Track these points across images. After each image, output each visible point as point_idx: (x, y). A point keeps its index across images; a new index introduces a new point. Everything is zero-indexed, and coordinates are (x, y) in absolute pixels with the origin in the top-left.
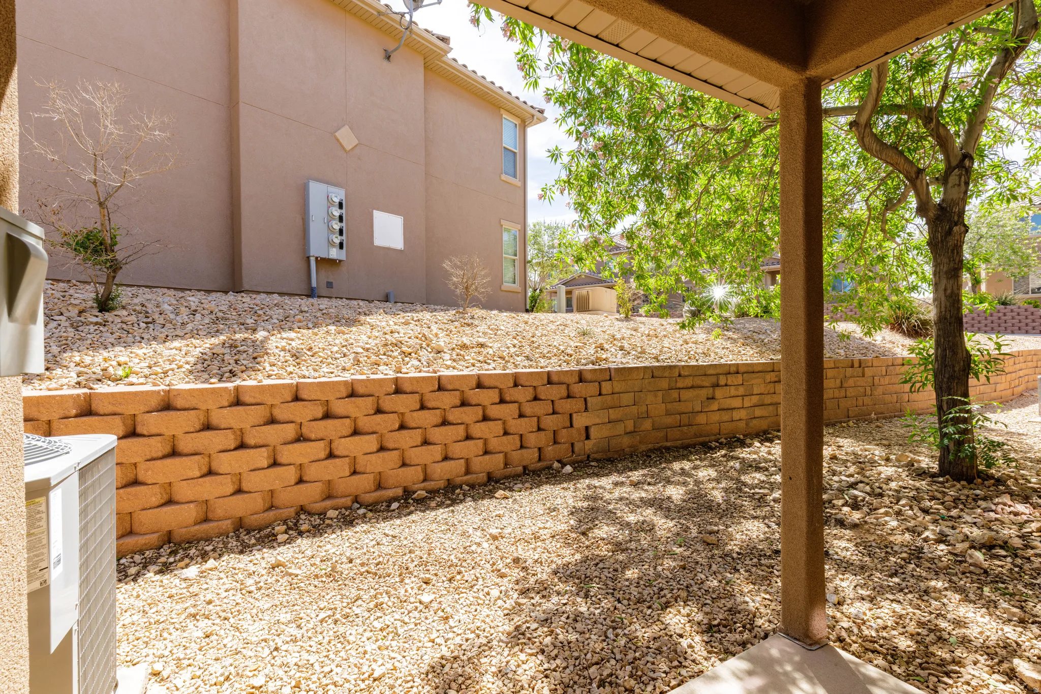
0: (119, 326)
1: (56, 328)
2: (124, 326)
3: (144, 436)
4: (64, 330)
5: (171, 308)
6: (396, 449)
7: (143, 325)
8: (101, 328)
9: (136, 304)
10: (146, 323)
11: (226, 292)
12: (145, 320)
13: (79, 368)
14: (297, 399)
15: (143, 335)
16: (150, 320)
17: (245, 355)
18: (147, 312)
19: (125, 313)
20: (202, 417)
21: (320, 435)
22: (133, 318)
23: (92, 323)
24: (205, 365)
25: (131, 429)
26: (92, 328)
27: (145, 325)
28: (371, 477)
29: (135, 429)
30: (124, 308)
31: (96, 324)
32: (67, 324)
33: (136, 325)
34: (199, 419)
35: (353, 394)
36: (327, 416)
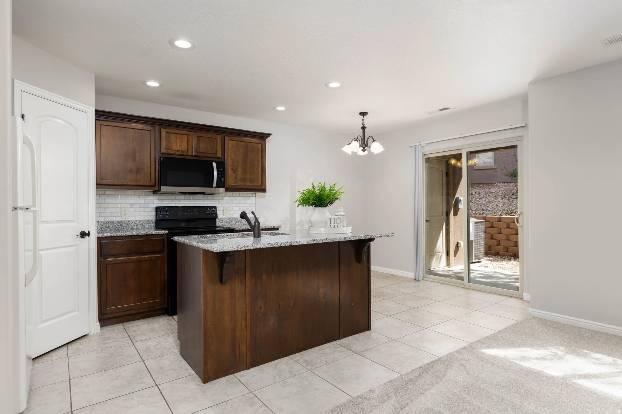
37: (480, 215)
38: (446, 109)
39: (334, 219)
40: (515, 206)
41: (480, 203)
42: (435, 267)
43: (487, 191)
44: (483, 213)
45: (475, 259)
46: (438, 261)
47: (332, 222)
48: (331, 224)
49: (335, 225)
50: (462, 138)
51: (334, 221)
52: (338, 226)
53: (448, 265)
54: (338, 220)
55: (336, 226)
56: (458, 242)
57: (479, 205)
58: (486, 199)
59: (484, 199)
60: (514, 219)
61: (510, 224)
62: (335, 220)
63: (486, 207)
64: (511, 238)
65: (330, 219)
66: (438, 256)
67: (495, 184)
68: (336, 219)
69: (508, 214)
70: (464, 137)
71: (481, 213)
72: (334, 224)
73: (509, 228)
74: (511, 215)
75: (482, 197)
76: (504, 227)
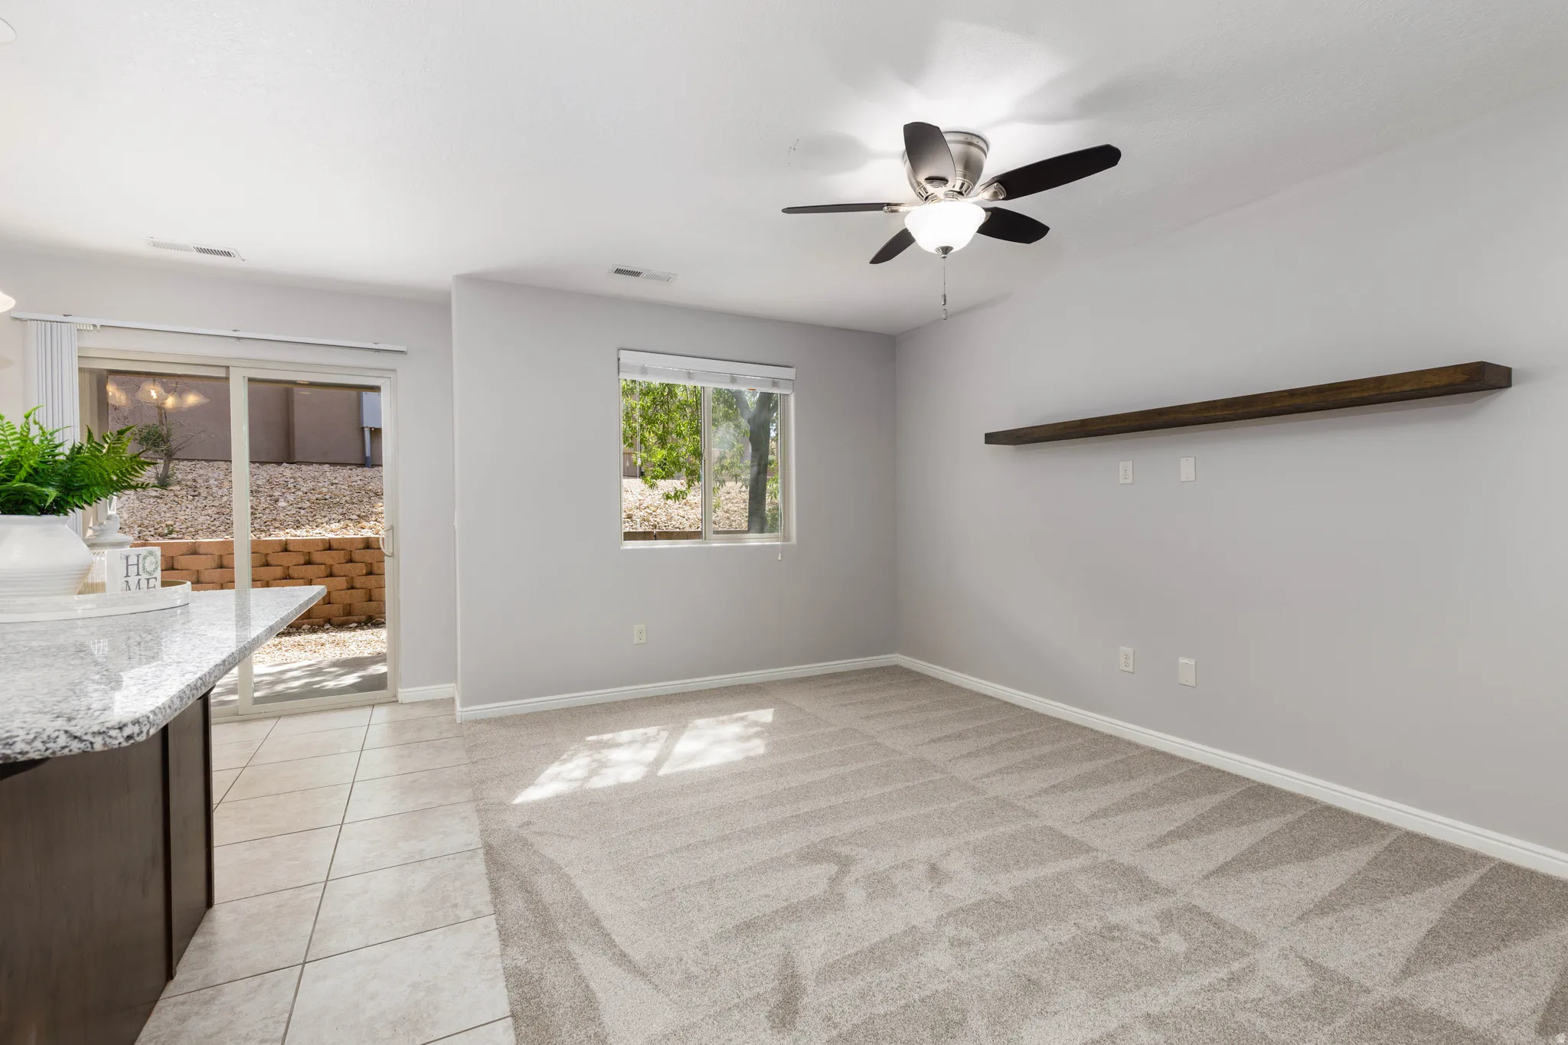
0: (172, 498)
1: (127, 501)
2: (176, 499)
3: (178, 570)
4: (132, 501)
5: (216, 483)
6: (363, 588)
7: (190, 498)
8: (159, 501)
9: (189, 480)
10: (193, 496)
11: (279, 463)
12: (193, 493)
13: (140, 528)
14: (286, 550)
15: (188, 506)
16: (196, 493)
17: (259, 520)
18: (196, 487)
19: (178, 488)
20: (216, 559)
21: (301, 576)
22: (184, 492)
23: (152, 496)
24: (227, 527)
25: (170, 565)
26: (152, 500)
27: (192, 497)
28: (341, 606)
29: (173, 565)
30: (179, 483)
31: (156, 497)
32: (135, 497)
33: (185, 498)
34: (214, 561)
35: (330, 548)
36: (309, 562)
38: (228, 254)
39: (138, 556)
40: (168, 515)
47: (133, 570)
48: (127, 576)
49: (139, 577)
50: (233, 340)
51: (138, 565)
52: (148, 580)
54: (148, 560)
55: (143, 583)
60: (378, 541)
61: (175, 559)
62: (140, 561)
65: (127, 558)
68: (144, 558)
69: (162, 536)
70: (238, 338)
72: (138, 574)
73: (173, 569)
74: (174, 539)
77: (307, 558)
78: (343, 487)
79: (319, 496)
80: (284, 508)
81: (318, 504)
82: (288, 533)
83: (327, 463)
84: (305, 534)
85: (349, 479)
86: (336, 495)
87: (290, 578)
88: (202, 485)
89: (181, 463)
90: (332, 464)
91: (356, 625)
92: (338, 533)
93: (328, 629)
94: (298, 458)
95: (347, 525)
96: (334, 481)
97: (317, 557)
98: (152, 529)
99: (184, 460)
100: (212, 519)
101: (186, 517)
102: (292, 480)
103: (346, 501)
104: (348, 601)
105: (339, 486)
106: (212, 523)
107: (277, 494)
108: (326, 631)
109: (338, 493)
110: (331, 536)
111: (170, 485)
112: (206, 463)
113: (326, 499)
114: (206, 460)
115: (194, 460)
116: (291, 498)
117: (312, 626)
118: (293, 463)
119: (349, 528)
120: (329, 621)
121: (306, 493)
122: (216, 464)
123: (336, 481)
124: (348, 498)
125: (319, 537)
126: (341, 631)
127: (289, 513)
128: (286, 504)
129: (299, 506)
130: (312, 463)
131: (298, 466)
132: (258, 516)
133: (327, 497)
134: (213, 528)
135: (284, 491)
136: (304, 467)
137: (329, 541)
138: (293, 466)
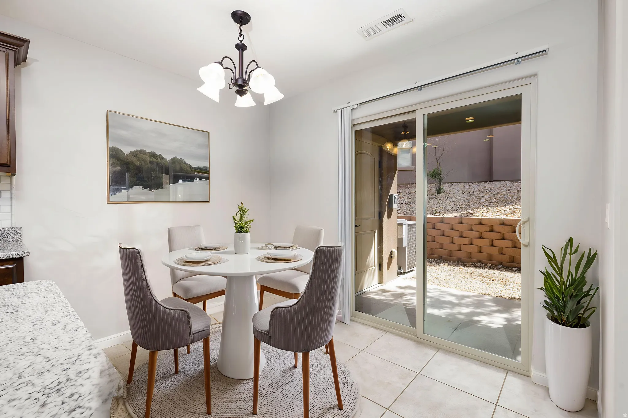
2: (441, 199)
3: (436, 229)
8: (435, 199)
9: (448, 191)
11: (486, 182)
14: (481, 224)
15: (445, 201)
16: (449, 196)
17: (470, 208)
18: (449, 194)
19: (443, 194)
20: (451, 226)
21: (488, 237)
22: (445, 196)
25: (433, 227)
27: (447, 198)
30: (444, 192)
31: (434, 198)
33: (445, 198)
35: (503, 224)
36: (492, 231)
37: (404, 214)
40: (437, 205)
41: (403, 202)
42: (368, 286)
43: (407, 191)
44: (407, 213)
45: (408, 269)
46: (372, 277)
53: (380, 282)
56: (391, 251)
57: (402, 204)
58: (408, 199)
59: (406, 198)
61: (436, 224)
63: (409, 206)
64: (436, 240)
66: (371, 271)
67: (413, 185)
69: (433, 214)
71: (405, 212)
74: (436, 215)
75: (403, 197)
76: (430, 228)
77: (491, 228)
78: (514, 191)
79: (501, 196)
80: (483, 202)
81: (500, 200)
82: (483, 215)
83: (508, 180)
84: (491, 216)
85: (518, 187)
86: (510, 195)
87: (482, 238)
88: (452, 192)
89: (448, 184)
90: (510, 180)
91: (516, 269)
92: (508, 216)
93: (500, 268)
94: (494, 179)
95: (514, 212)
96: (510, 189)
97: (496, 228)
98: (430, 211)
99: (449, 183)
100: (452, 207)
101: (443, 206)
102: (489, 189)
103: (515, 199)
104: (512, 254)
105: (512, 191)
106: (452, 209)
107: (481, 195)
108: (498, 269)
109: (511, 194)
110: (505, 217)
111: (440, 193)
112: (457, 184)
113: (504, 198)
114: (457, 183)
115: (453, 183)
116: (487, 197)
117: (492, 265)
118: (492, 181)
119: (515, 213)
120: (501, 263)
121: (495, 195)
122: (460, 184)
123: (511, 189)
124: (516, 197)
125: (498, 218)
126: (507, 271)
127: (484, 205)
128: (484, 200)
129: (490, 202)
130: (501, 181)
131: (494, 183)
132: (470, 206)
133: (505, 197)
134: (451, 211)
135: (484, 194)
136: (497, 183)
137: (503, 220)
138: (492, 183)
